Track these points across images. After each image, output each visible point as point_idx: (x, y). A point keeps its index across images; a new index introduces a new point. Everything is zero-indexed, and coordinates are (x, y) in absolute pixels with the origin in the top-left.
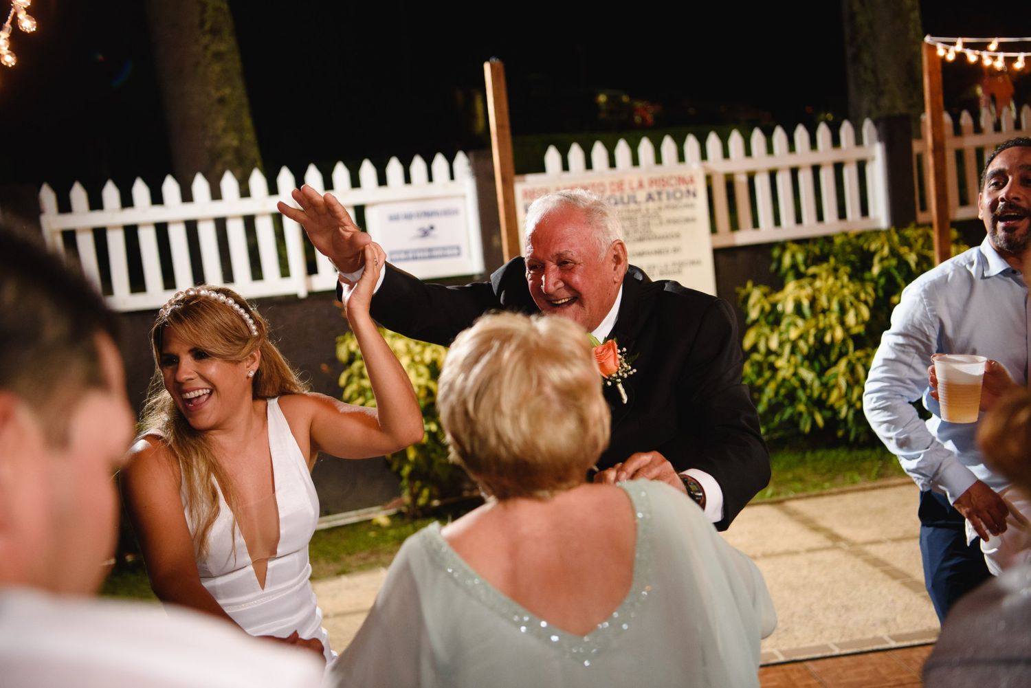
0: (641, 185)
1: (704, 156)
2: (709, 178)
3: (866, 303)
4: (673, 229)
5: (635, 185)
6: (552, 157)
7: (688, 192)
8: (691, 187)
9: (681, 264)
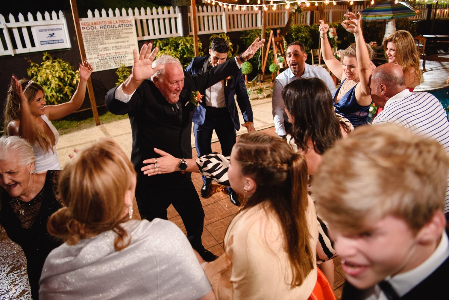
0: (117, 22)
1: (134, 14)
2: (136, 21)
3: (178, 57)
4: (126, 35)
5: (115, 22)
6: (89, 13)
7: (130, 24)
8: (131, 23)
9: (129, 45)
